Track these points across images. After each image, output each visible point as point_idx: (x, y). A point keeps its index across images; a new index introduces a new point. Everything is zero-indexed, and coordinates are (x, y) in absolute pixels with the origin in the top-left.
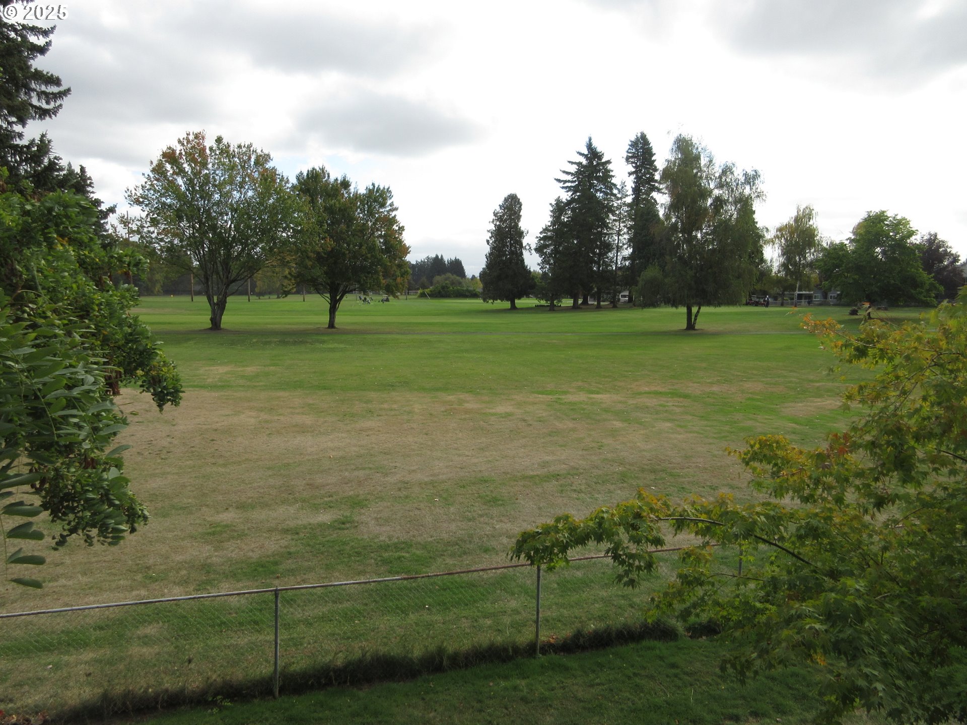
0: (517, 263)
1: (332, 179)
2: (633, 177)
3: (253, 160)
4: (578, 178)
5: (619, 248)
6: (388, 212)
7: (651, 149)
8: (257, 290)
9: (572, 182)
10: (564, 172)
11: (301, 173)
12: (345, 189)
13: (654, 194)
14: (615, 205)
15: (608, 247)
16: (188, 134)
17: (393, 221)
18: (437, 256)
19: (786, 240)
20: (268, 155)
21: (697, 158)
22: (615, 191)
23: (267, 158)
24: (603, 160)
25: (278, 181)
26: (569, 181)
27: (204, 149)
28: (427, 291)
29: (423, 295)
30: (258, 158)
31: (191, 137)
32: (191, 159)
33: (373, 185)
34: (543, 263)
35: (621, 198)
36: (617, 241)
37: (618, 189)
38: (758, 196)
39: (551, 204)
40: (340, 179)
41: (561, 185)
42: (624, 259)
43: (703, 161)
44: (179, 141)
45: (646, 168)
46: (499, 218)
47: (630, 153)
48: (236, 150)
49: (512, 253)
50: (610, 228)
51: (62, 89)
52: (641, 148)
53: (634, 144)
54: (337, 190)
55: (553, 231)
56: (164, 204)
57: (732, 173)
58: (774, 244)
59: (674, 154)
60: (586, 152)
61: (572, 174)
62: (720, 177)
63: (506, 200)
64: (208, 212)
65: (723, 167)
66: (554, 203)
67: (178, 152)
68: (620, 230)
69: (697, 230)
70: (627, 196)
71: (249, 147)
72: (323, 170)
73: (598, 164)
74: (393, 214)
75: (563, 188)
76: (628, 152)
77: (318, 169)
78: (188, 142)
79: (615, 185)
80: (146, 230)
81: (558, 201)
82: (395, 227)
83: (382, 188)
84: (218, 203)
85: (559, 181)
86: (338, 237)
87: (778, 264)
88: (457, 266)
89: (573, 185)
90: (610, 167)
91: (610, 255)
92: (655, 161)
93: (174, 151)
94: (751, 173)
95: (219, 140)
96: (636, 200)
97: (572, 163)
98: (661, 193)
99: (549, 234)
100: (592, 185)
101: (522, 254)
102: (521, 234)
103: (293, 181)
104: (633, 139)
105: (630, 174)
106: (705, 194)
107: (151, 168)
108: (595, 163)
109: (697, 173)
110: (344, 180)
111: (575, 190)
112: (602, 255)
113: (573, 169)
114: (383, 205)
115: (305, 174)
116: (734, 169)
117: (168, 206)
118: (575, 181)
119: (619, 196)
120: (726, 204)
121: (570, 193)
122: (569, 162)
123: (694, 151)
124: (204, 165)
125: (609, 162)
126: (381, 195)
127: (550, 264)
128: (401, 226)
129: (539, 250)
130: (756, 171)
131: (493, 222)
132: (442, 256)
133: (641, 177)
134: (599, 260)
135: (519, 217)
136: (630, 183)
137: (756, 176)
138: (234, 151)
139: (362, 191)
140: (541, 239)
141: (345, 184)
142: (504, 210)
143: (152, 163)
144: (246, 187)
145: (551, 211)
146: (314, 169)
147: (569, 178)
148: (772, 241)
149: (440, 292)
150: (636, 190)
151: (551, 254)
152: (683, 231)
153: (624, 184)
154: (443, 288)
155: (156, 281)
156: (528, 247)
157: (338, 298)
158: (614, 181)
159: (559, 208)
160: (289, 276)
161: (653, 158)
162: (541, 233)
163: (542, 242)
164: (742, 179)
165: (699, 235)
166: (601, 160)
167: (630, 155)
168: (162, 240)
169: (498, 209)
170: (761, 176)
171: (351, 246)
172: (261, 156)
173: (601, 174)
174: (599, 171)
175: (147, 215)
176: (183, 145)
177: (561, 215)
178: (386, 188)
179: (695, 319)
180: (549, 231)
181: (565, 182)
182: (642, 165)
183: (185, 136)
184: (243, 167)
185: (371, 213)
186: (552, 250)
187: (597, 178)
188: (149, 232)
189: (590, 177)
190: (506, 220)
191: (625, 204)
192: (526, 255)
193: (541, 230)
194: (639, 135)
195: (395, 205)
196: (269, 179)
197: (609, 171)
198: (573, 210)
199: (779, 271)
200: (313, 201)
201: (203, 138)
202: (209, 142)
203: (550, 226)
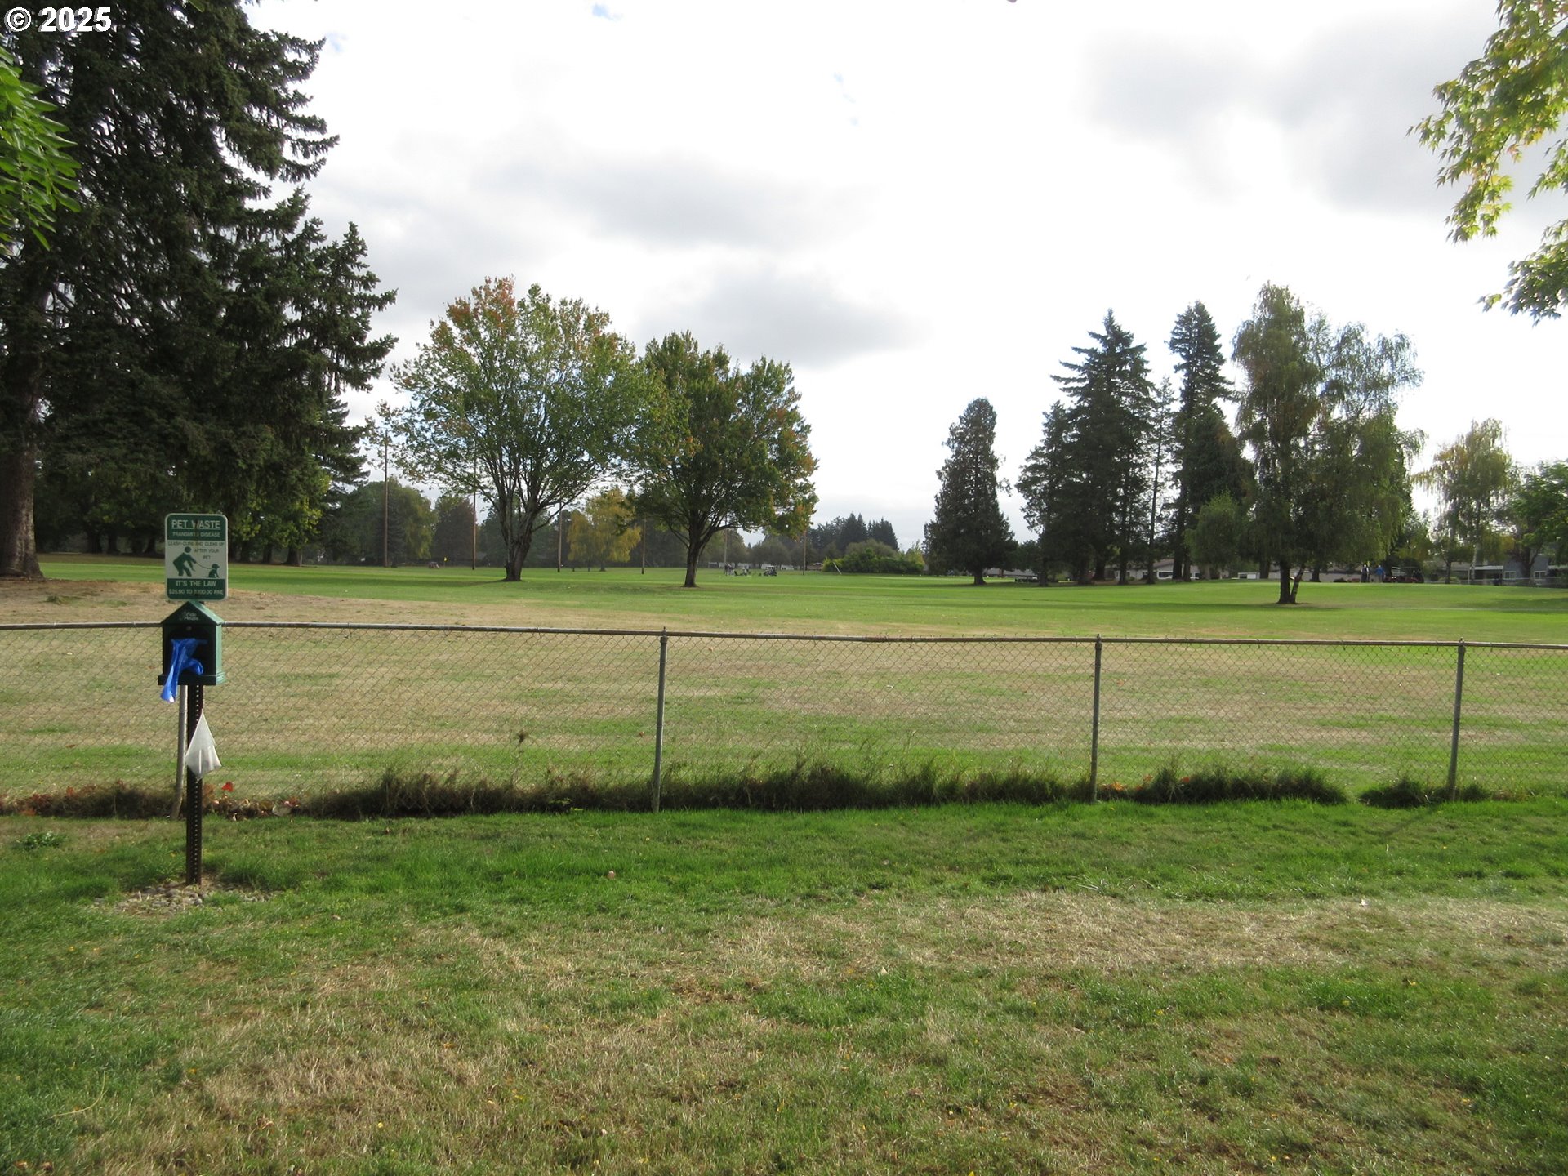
0: (987, 510)
1: (701, 352)
2: (1182, 373)
3: (582, 322)
4: (1090, 374)
5: (1157, 486)
6: (786, 402)
7: (1212, 327)
8: (571, 557)
9: (1080, 380)
10: (1066, 365)
11: (654, 342)
12: (721, 368)
13: (1218, 401)
14: (1153, 415)
15: (1138, 484)
16: (488, 282)
17: (793, 417)
18: (853, 516)
19: (1453, 474)
20: (607, 315)
21: (1298, 317)
22: (1153, 394)
23: (604, 318)
24: (1133, 345)
25: (619, 348)
26: (1074, 380)
27: (511, 302)
28: (837, 562)
29: (830, 569)
30: (590, 319)
31: (492, 286)
32: (492, 318)
33: (763, 359)
34: (1030, 507)
35: (1162, 405)
36: (1154, 476)
37: (1157, 390)
38: (1406, 379)
39: (1044, 413)
40: (713, 351)
41: (1062, 385)
42: (1167, 506)
43: (1309, 322)
44: (475, 292)
45: (1203, 359)
46: (958, 438)
47: (1177, 334)
48: (558, 308)
49: (978, 493)
50: (1143, 452)
51: (327, 136)
52: (1197, 326)
53: (1185, 320)
54: (707, 367)
55: (1047, 456)
56: (447, 387)
57: (1360, 342)
58: (1429, 482)
59: (1259, 312)
60: (1104, 333)
61: (1080, 368)
62: (1339, 348)
63: (971, 408)
64: (512, 402)
65: (1342, 332)
66: (1050, 411)
67: (472, 307)
68: (1160, 457)
69: (1299, 436)
70: (1172, 400)
71: (577, 304)
72: (687, 337)
73: (1124, 352)
74: (793, 406)
75: (1064, 390)
76: (1173, 333)
77: (680, 336)
78: (488, 293)
79: (1152, 385)
80: (417, 426)
81: (1057, 409)
82: (796, 427)
83: (776, 364)
84: (528, 386)
85: (1057, 379)
86: (706, 437)
87: (1438, 515)
88: (884, 532)
89: (1082, 385)
90: (1144, 355)
91: (1144, 497)
92: (1220, 346)
93: (466, 306)
94: (1394, 341)
95: (534, 291)
96: (1188, 410)
97: (1080, 350)
98: (1230, 398)
99: (1041, 460)
100: (1112, 387)
101: (994, 494)
102: (993, 462)
103: (641, 353)
104: (1183, 312)
105: (1177, 368)
106: (1312, 374)
107: (431, 331)
108: (1118, 350)
109: (1297, 343)
110: (719, 353)
111: (1084, 393)
112: (1128, 499)
113: (1082, 359)
114: (778, 391)
115: (660, 343)
116: (1363, 334)
117: (454, 391)
118: (1084, 380)
119: (1158, 400)
120: (1348, 392)
121: (1076, 398)
122: (1075, 349)
123: (1293, 305)
124: (510, 329)
125: (1141, 348)
126: (775, 376)
127: (1041, 511)
128: (805, 424)
129: (1024, 486)
130: (1401, 336)
131: (948, 443)
132: (860, 516)
133: (1196, 374)
134: (1124, 507)
135: (991, 436)
136: (1178, 382)
137: (1402, 344)
138: (554, 310)
139: (746, 369)
140: (1027, 469)
141: (721, 360)
142: (967, 424)
143: (432, 323)
144: (570, 364)
145: (1045, 425)
146: (674, 335)
147: (1076, 374)
148: (1428, 477)
149: (857, 565)
150: (1188, 395)
151: (1043, 494)
152: (1275, 437)
153: (1167, 384)
154: (863, 557)
155: (423, 537)
156: (1004, 484)
157: (702, 538)
158: (1149, 378)
159: (1058, 422)
160: (627, 503)
161: (1217, 343)
162: (1028, 459)
163: (1029, 474)
164: (1378, 351)
165: (1302, 444)
166: (1128, 345)
167: (1177, 337)
168: (440, 442)
169: (957, 422)
170: (1412, 346)
171: (727, 452)
172: (595, 316)
173: (1128, 368)
174: (1125, 363)
175: (421, 406)
176: (480, 297)
177: (1059, 432)
178: (784, 365)
179: (1296, 586)
180: (1042, 455)
181: (1068, 380)
182: (1198, 354)
183: (484, 284)
184: (567, 332)
185: (757, 404)
186: (1045, 487)
187: (1122, 375)
188: (423, 428)
189: (1110, 373)
190: (970, 441)
191: (1168, 414)
192: (1002, 498)
193: (1029, 454)
194: (1193, 306)
195: (797, 391)
196: (605, 347)
197: (1142, 362)
198: (1081, 425)
199: (1441, 528)
200: (669, 383)
201: (510, 288)
202: (520, 294)
203: (1043, 448)
